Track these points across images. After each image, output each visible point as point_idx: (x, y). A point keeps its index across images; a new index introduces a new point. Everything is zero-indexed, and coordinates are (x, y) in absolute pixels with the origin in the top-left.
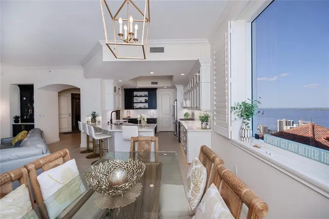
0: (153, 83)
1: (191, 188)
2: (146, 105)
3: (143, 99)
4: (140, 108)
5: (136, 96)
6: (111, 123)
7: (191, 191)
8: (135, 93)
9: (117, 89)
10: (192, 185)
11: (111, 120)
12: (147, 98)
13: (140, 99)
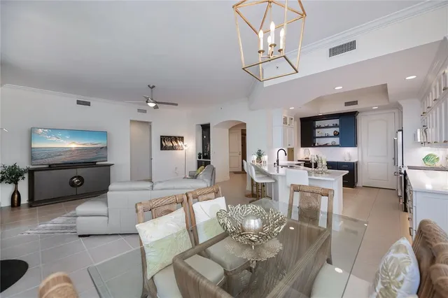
0: (347, 104)
1: (378, 291)
2: (337, 140)
3: (331, 132)
4: (326, 145)
5: (320, 127)
6: (278, 165)
7: (375, 294)
8: (318, 123)
9: (288, 119)
10: (380, 286)
11: (278, 161)
12: (338, 130)
13: (326, 132)
